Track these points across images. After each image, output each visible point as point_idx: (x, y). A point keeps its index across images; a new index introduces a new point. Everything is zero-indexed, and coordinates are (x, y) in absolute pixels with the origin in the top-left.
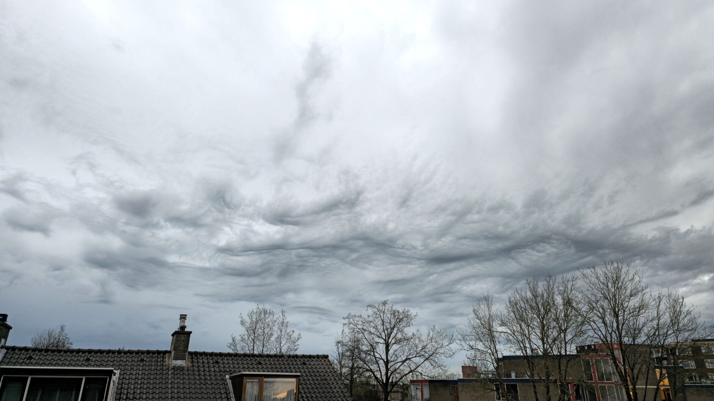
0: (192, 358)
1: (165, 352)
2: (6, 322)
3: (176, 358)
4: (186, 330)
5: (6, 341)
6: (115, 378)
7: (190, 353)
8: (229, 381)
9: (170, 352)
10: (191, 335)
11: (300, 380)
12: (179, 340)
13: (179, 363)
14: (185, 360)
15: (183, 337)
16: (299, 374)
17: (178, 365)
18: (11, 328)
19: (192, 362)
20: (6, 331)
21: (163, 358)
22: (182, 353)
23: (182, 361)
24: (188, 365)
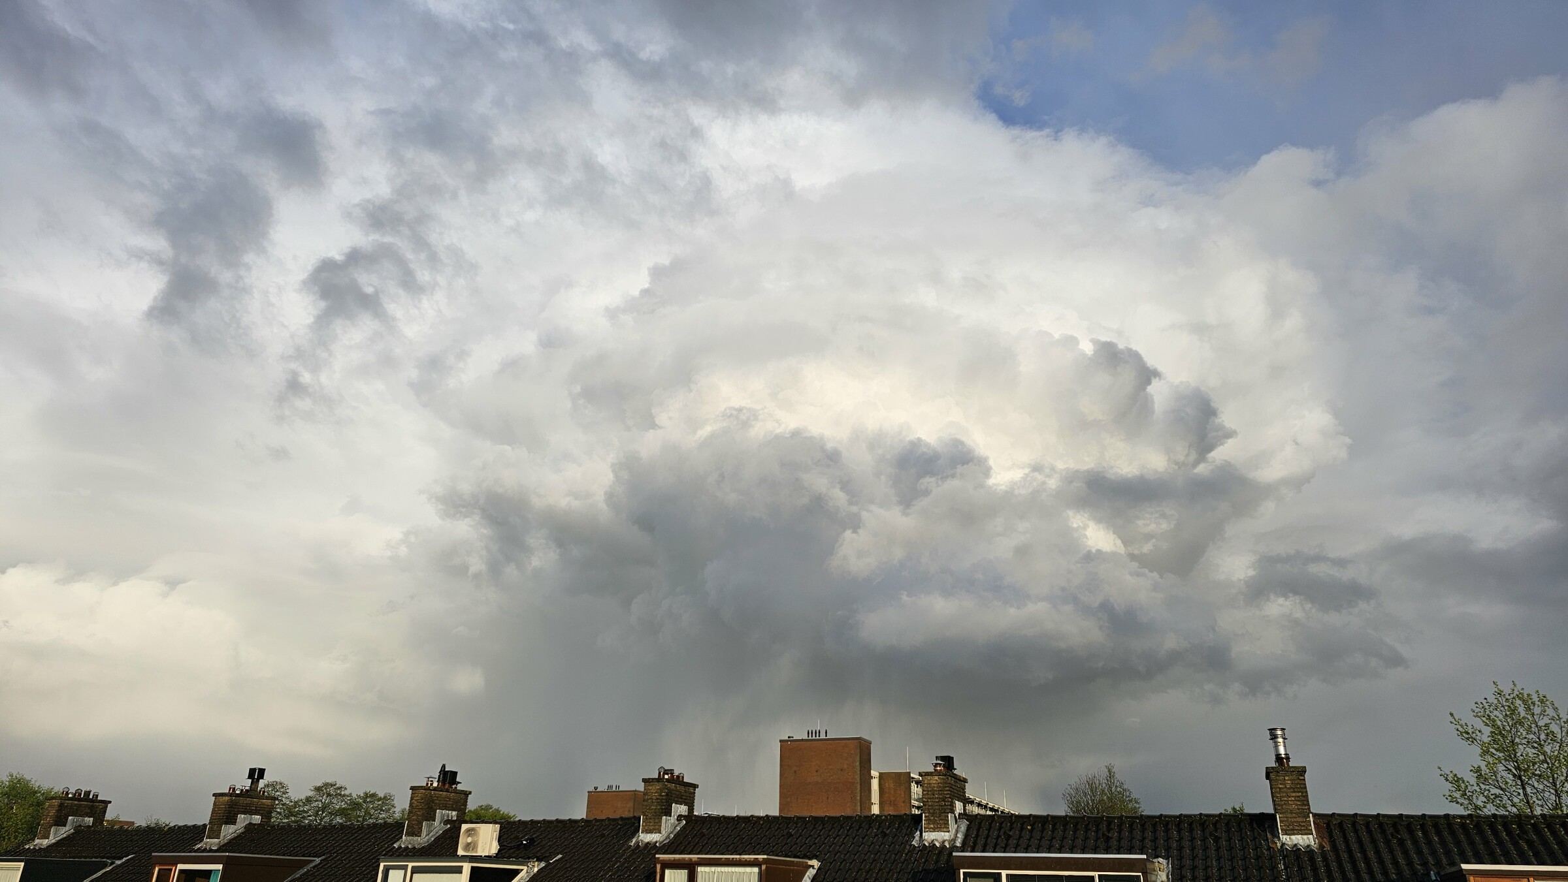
0: (1327, 829)
1: (1264, 816)
2: (955, 771)
4: (1293, 763)
7: (1320, 817)
9: (1271, 818)
10: (1306, 774)
13: (1300, 840)
14: (1312, 833)
15: (1288, 779)
17: (1298, 845)
18: (965, 781)
19: (1331, 838)
20: (960, 786)
21: (1260, 830)
22: (1300, 818)
23: (1305, 837)
24: (1321, 847)
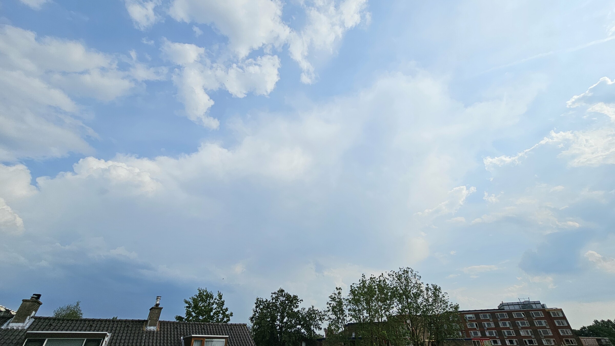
0: (161, 325)
1: (145, 321)
2: (39, 300)
3: (150, 326)
4: (159, 306)
5: (35, 313)
6: (106, 339)
7: (159, 321)
8: (183, 341)
9: (147, 321)
10: (162, 309)
11: (228, 340)
12: (154, 313)
13: (152, 328)
14: (156, 326)
15: (157, 311)
16: (228, 336)
17: (151, 330)
18: (41, 304)
19: (161, 328)
20: (38, 306)
21: (142, 324)
22: (155, 322)
23: (154, 327)
24: (157, 330)
